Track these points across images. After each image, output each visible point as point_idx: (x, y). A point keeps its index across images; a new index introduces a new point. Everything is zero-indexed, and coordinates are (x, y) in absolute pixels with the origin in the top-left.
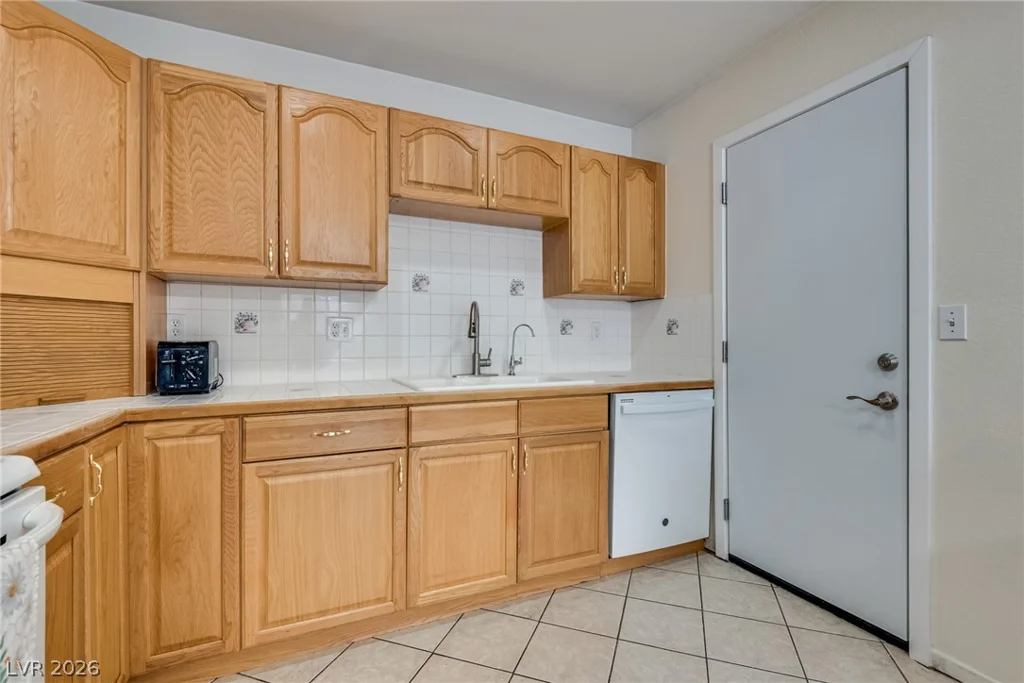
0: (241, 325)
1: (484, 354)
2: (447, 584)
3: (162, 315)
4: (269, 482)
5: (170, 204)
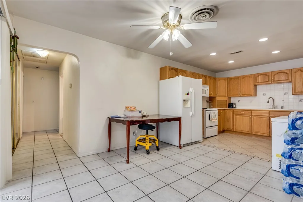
0: (238, 101)
2: (257, 133)
5: (230, 90)
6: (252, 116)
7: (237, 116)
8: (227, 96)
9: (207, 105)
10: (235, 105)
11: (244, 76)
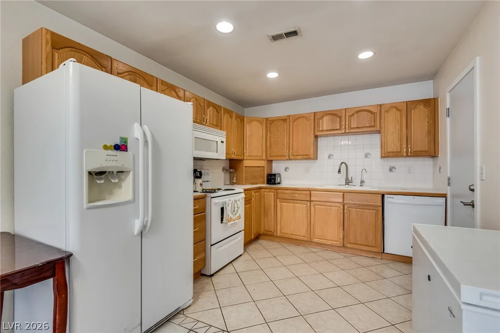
0: (286, 169)
1: (350, 179)
2: (321, 239)
3: (271, 168)
4: (282, 203)
5: (270, 146)
6: (313, 203)
7: (284, 204)
8: (264, 158)
9: (225, 179)
10: (279, 178)
11: (296, 117)
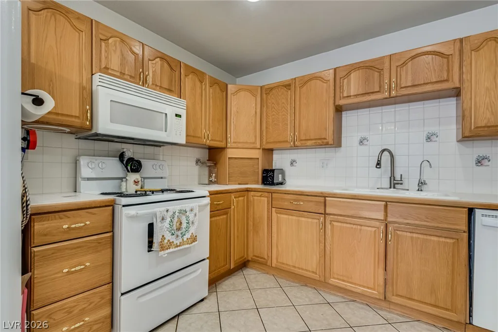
0: (292, 163)
3: (271, 161)
4: (279, 215)
6: (328, 218)
7: (283, 216)
8: (259, 147)
9: (200, 176)
